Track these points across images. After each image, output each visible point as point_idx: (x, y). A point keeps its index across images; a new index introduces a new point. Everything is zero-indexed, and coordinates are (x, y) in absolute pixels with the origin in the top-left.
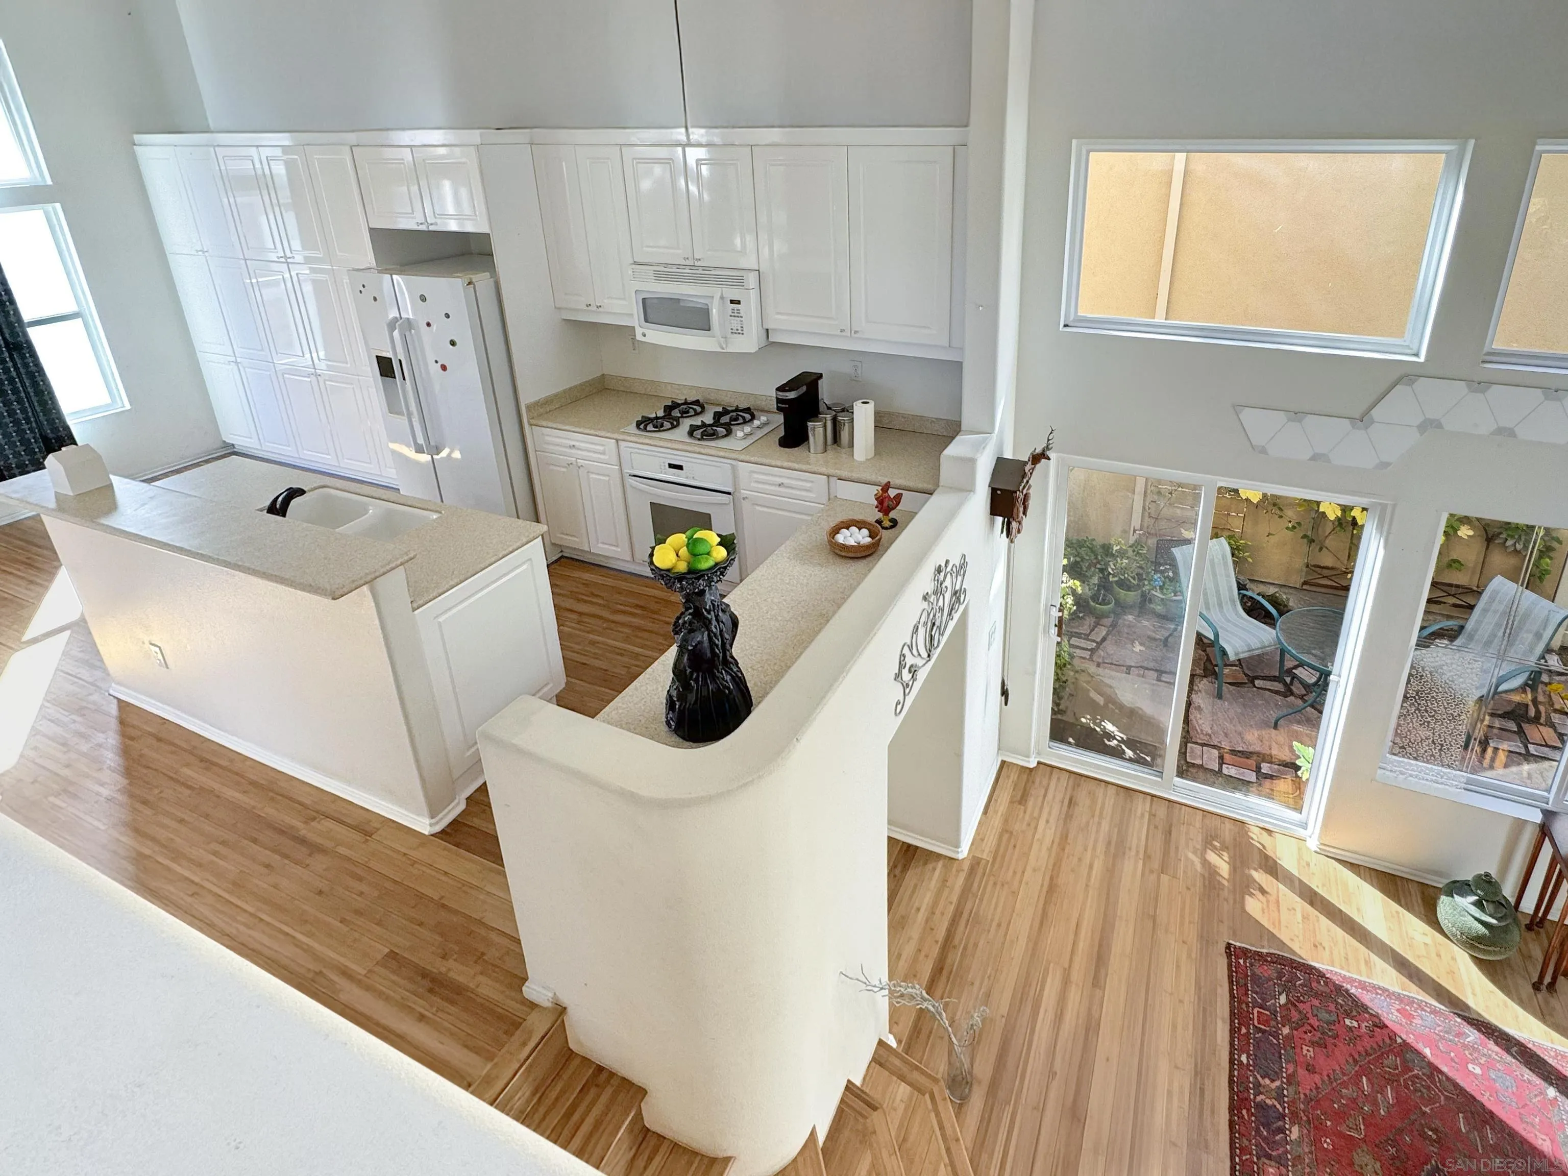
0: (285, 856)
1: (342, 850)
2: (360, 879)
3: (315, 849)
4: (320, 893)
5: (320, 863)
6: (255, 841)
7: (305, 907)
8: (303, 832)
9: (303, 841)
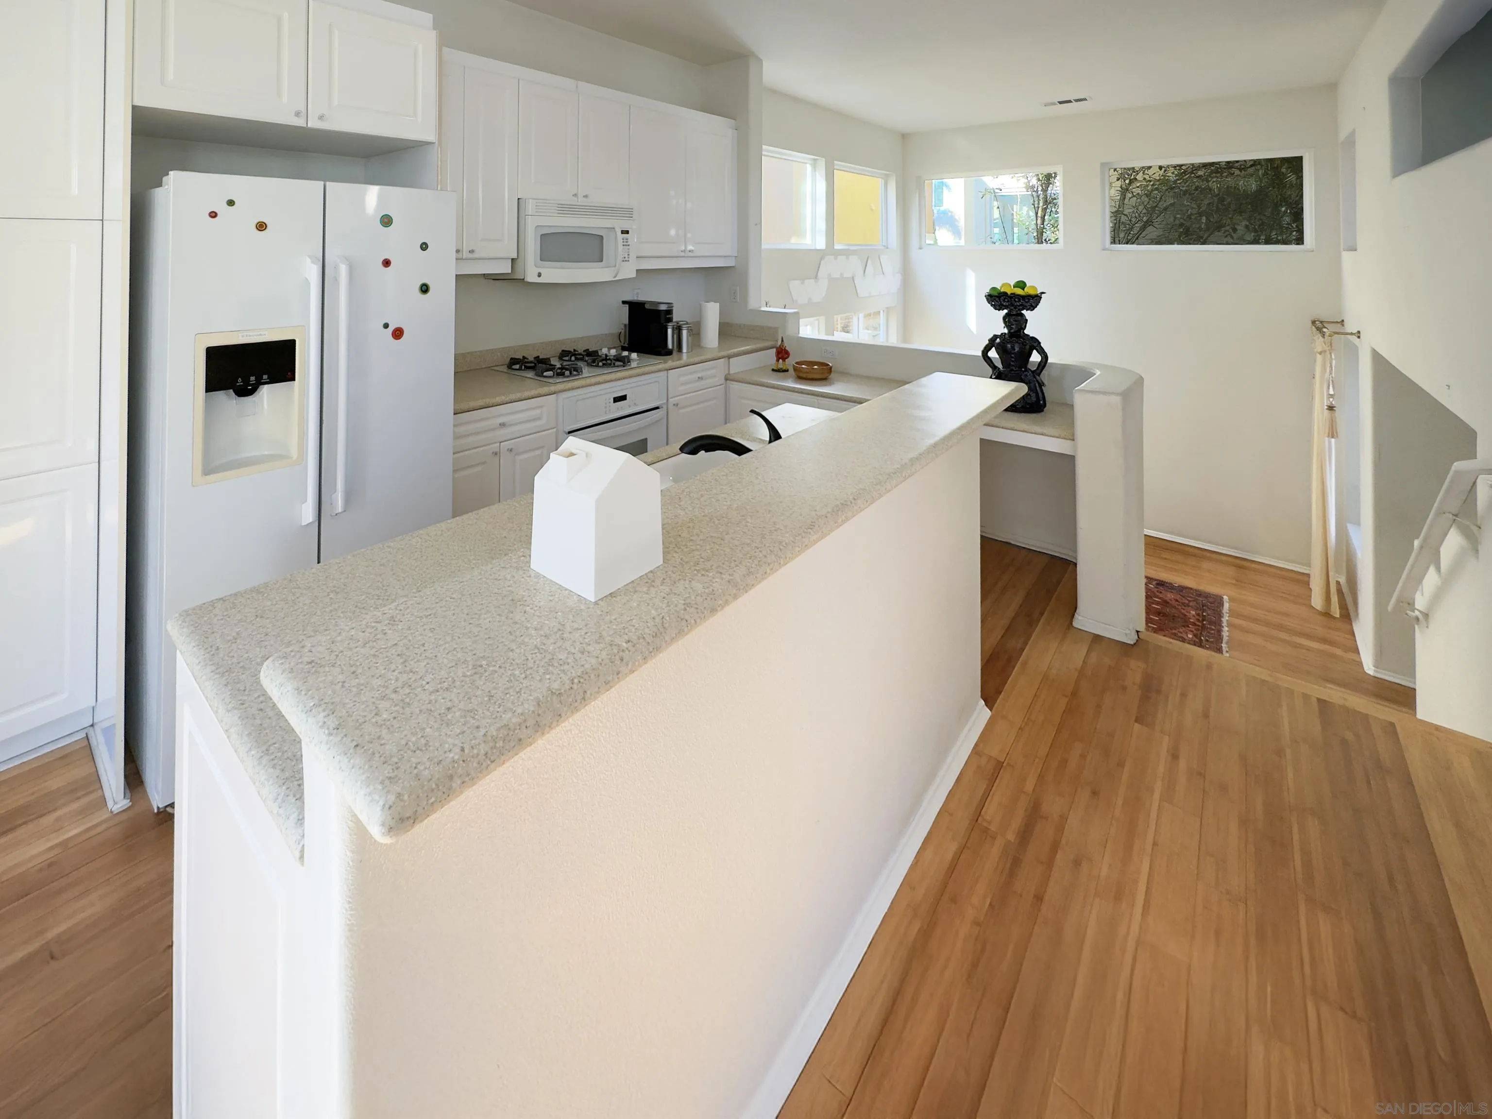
0: (1055, 847)
1: (1029, 786)
2: (1064, 763)
3: (1034, 814)
4: (1095, 793)
5: (1053, 805)
6: (1039, 898)
7: (1120, 802)
8: (1011, 836)
9: (1025, 835)
